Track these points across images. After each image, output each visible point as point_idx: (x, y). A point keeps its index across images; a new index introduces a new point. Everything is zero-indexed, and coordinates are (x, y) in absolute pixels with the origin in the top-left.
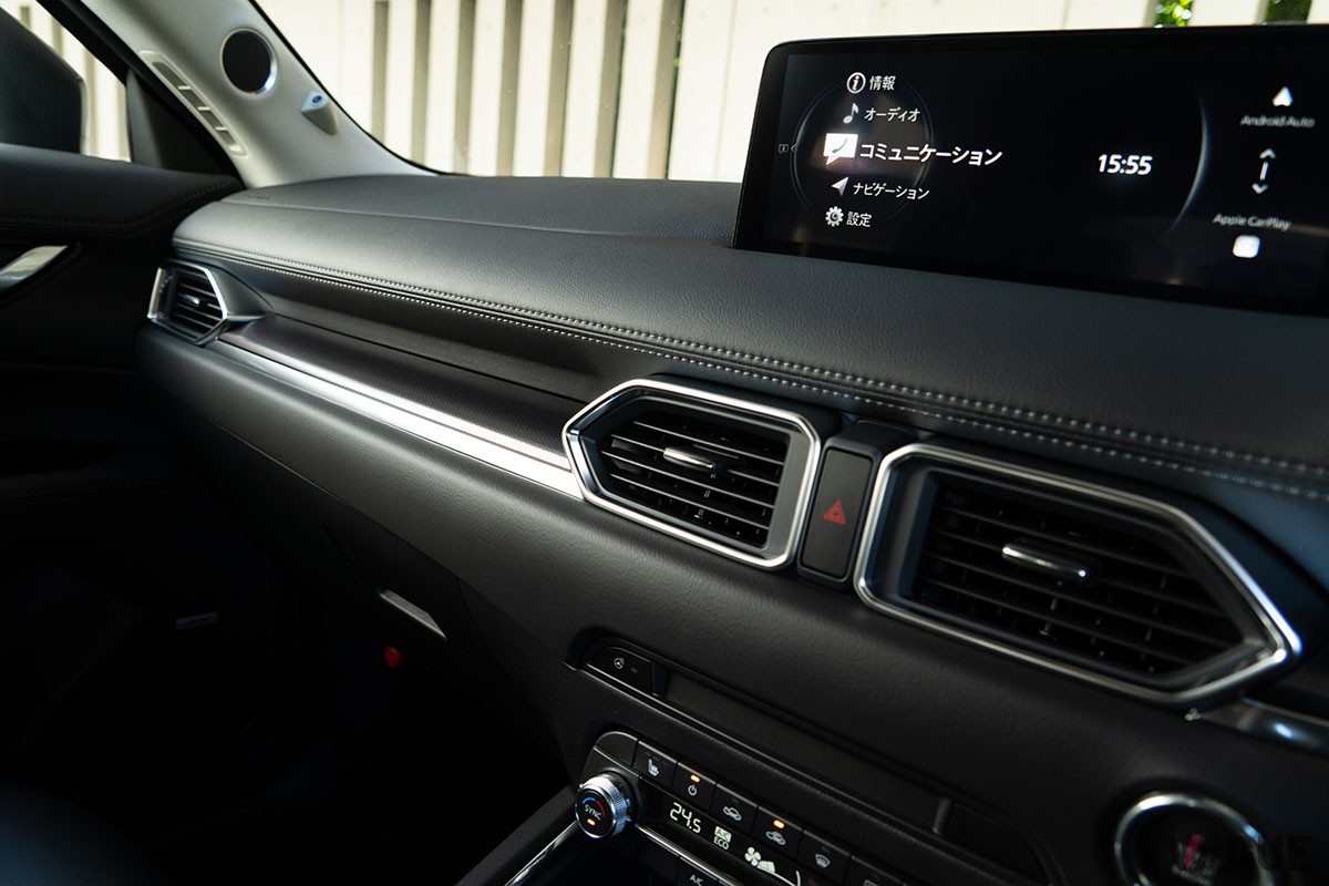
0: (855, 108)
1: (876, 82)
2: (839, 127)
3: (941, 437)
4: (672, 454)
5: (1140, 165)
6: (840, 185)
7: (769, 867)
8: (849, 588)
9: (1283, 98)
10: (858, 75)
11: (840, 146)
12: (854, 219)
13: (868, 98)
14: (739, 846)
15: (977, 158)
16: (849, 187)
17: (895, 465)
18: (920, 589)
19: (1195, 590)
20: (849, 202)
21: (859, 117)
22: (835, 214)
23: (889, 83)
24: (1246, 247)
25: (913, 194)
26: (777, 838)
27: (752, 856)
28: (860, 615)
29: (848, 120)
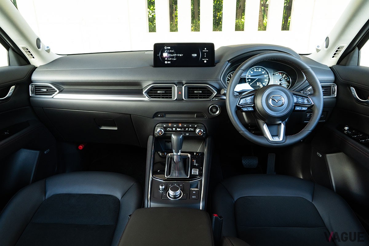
0: (166, 50)
1: (168, 48)
2: (164, 52)
3: (186, 83)
4: (158, 92)
5: (196, 55)
6: (166, 59)
7: (180, 129)
8: (183, 99)
9: (205, 49)
10: (166, 47)
11: (165, 55)
12: (168, 62)
13: (167, 49)
14: (176, 129)
15: (180, 55)
16: (167, 59)
17: (184, 87)
18: (189, 98)
19: (209, 91)
20: (167, 61)
21: (167, 51)
22: (166, 62)
23: (170, 48)
24: (205, 62)
25: (174, 59)
26: (180, 126)
27: (178, 129)
28: (184, 101)
29: (165, 52)
